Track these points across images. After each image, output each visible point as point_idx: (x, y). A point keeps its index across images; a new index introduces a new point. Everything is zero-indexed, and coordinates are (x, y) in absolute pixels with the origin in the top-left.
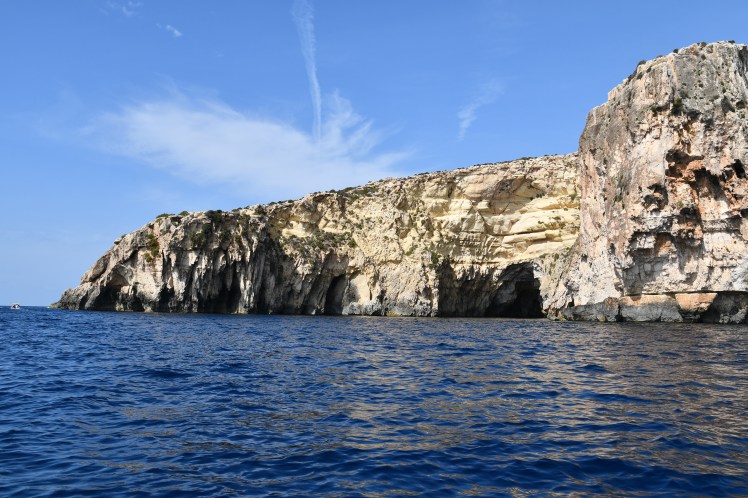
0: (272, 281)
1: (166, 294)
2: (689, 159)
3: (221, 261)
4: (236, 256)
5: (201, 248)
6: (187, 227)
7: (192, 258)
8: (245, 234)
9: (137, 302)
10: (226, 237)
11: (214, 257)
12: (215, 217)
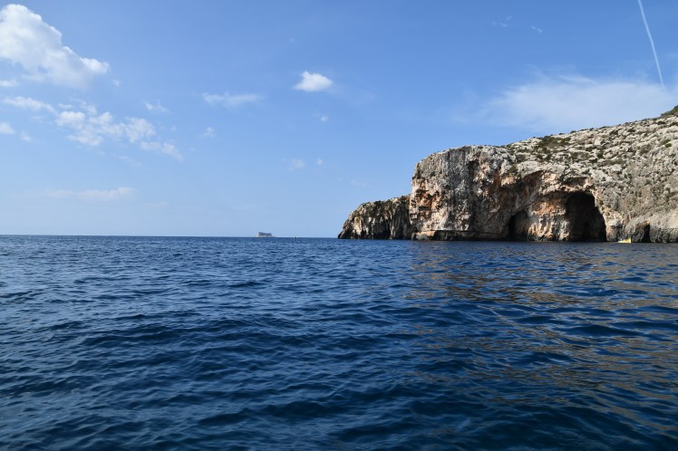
0: (405, 226)
1: (363, 232)
2: (425, 192)
3: (381, 220)
4: (386, 218)
5: (373, 215)
6: (367, 208)
7: (370, 219)
8: (390, 209)
9: (356, 236)
10: (382, 211)
11: (378, 219)
12: (378, 204)
